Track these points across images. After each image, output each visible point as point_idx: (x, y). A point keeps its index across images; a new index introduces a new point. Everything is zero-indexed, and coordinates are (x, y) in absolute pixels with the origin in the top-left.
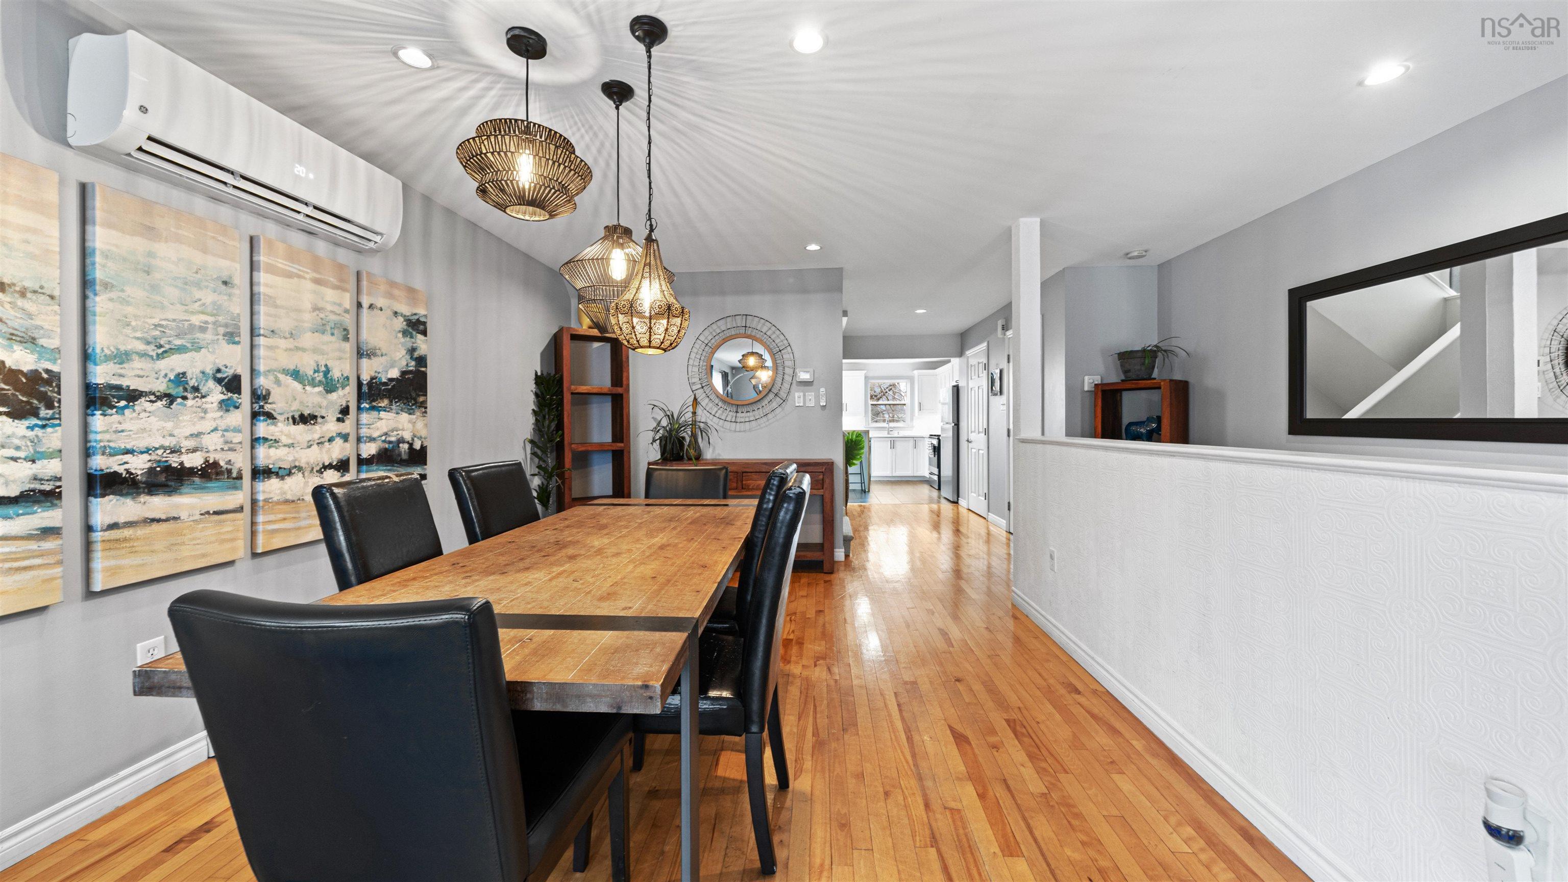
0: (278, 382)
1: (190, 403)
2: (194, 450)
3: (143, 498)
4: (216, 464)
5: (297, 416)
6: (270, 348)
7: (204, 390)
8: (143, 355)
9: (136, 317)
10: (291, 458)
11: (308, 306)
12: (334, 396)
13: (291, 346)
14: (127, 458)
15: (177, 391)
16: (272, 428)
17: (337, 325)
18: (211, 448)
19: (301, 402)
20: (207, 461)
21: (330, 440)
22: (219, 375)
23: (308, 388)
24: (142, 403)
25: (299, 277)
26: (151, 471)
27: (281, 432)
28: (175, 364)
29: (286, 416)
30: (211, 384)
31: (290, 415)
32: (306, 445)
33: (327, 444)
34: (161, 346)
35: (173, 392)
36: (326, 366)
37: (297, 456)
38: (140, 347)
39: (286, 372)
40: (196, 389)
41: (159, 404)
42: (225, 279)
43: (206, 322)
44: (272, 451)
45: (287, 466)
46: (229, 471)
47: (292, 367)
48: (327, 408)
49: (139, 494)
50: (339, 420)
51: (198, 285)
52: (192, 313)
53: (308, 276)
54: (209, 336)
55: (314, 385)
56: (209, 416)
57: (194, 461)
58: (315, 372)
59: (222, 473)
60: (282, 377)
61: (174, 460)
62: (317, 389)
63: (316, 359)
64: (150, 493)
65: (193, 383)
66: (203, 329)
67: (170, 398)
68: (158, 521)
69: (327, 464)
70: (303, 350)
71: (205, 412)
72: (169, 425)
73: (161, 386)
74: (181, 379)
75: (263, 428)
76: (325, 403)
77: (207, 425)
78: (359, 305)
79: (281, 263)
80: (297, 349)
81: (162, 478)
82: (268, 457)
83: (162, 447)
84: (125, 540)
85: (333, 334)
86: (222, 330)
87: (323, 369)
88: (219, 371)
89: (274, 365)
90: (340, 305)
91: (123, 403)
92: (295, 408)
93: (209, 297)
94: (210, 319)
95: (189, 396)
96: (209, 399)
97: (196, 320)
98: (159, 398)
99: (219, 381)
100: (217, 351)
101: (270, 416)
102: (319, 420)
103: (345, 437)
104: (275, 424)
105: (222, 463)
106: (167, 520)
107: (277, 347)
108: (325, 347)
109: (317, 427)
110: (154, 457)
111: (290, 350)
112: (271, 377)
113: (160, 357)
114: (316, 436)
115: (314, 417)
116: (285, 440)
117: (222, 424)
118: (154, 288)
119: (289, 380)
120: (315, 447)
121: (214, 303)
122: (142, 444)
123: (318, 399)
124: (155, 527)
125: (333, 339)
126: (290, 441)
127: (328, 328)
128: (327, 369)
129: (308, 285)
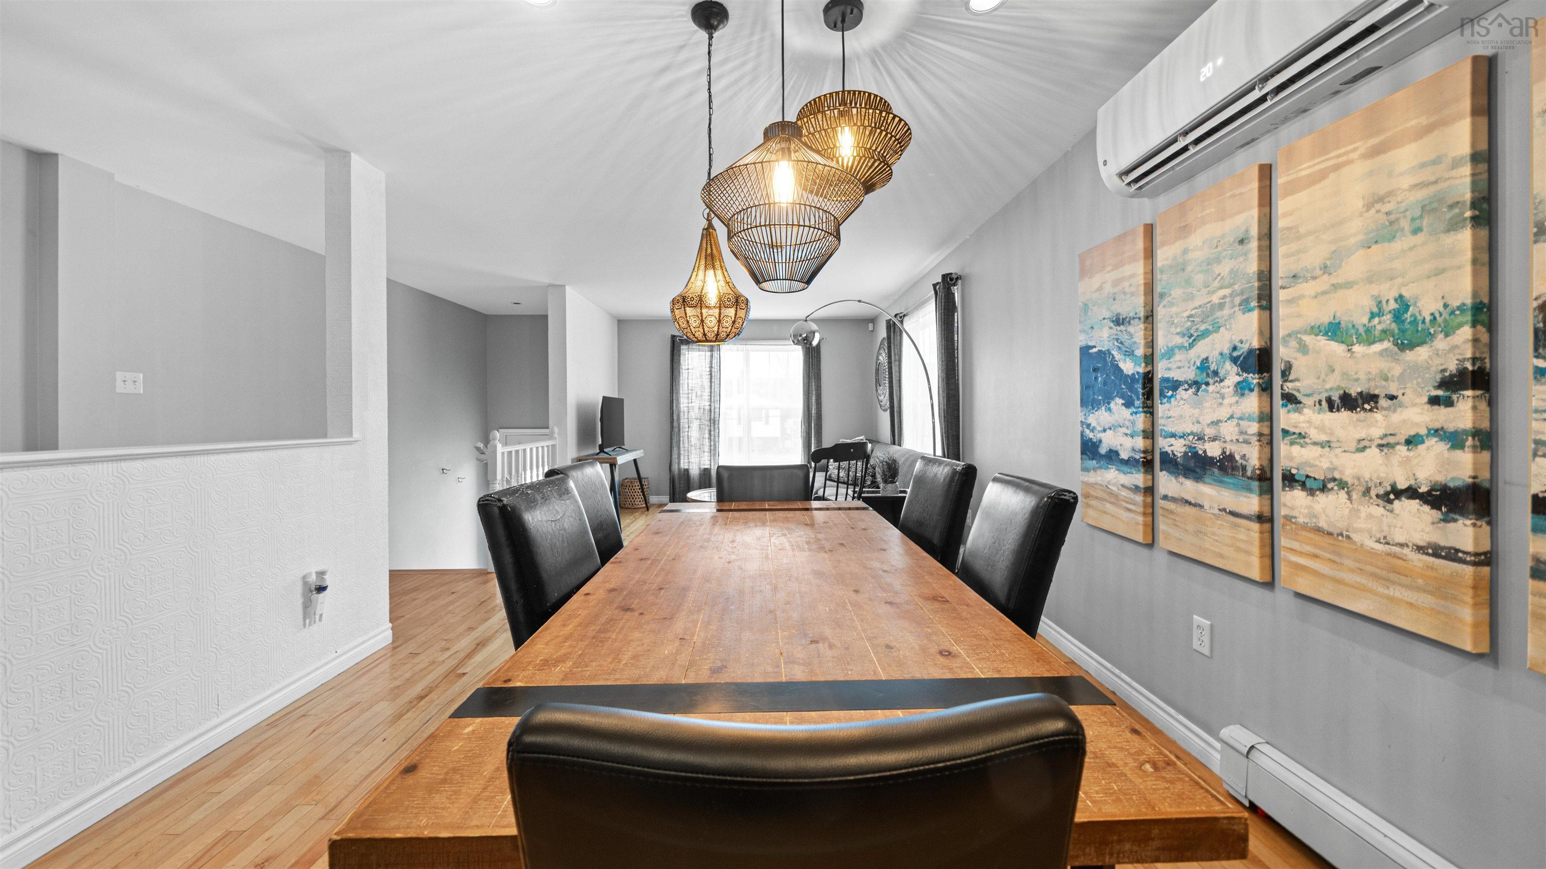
0: (1303, 348)
1: (1211, 388)
2: (1214, 439)
3: (1182, 479)
4: (1231, 457)
5: (1336, 397)
6: (1290, 302)
7: (1222, 373)
8: (1181, 347)
9: (1177, 314)
10: (1325, 464)
11: (1359, 204)
12: (1422, 353)
13: (1326, 287)
14: (1172, 440)
15: (1201, 378)
16: (1295, 416)
17: (1426, 209)
18: (1228, 438)
19: (1345, 375)
20: (1224, 453)
21: (1411, 442)
22: (1235, 354)
23: (1357, 348)
24: (1181, 392)
25: (1337, 168)
26: (1186, 453)
27: (1309, 422)
28: (1203, 349)
29: (1316, 398)
30: (1228, 365)
31: (1323, 397)
32: (1353, 446)
33: (1402, 449)
34: (1192, 335)
35: (1199, 379)
36: (1400, 298)
37: (1336, 462)
38: (1179, 340)
39: (1315, 330)
40: (1216, 373)
41: (1191, 391)
42: (1241, 237)
43: (1224, 297)
44: (1296, 449)
45: (1320, 476)
46: (1244, 468)
47: (1326, 319)
48: (1401, 378)
49: (1179, 474)
50: (1434, 401)
51: (1218, 260)
52: (1214, 292)
53: (1353, 156)
54: (1226, 312)
55: (1368, 337)
56: (1226, 401)
57: (1213, 450)
58: (1373, 316)
59: (1234, 468)
60: (1308, 339)
61: (1200, 447)
62: (1377, 347)
63: (1375, 293)
64: (1186, 476)
65: (1213, 367)
66: (1221, 306)
67: (1196, 385)
68: (1190, 503)
69: (1402, 485)
70: (1348, 285)
71: (1223, 398)
72: (1197, 412)
73: (1189, 374)
74: (1204, 365)
75: (1285, 418)
76: (1397, 370)
77: (1224, 413)
79: (1305, 169)
80: (1336, 287)
81: (1192, 464)
82: (1291, 459)
83: (1192, 433)
84: (1172, 512)
85: (1416, 231)
86: (1237, 300)
87: (1393, 305)
88: (1235, 348)
89: (1298, 324)
90: (1436, 161)
91: (1170, 393)
92: (1333, 385)
93: (1224, 269)
94: (1226, 292)
95: (1211, 381)
96: (1227, 383)
97: (1215, 299)
98: (1190, 386)
99: (1234, 360)
100: (1233, 326)
101: (1290, 399)
102: (1383, 402)
103: (1455, 440)
104: (1299, 411)
105: (1237, 457)
106: (1195, 505)
107: (1302, 297)
108: (1397, 265)
109: (1378, 416)
110: (1187, 443)
111: (1324, 293)
112: (1293, 343)
113: (1191, 346)
114: (1376, 432)
115: (1372, 398)
116: (1315, 435)
117: (1238, 411)
118: (1188, 282)
119: (1322, 342)
120: (1373, 451)
121: (1231, 271)
122: (1178, 429)
123: (1382, 365)
124: (1188, 509)
125: (1420, 238)
126: (1323, 438)
127: (1405, 224)
128: (1403, 304)
129: (1359, 168)
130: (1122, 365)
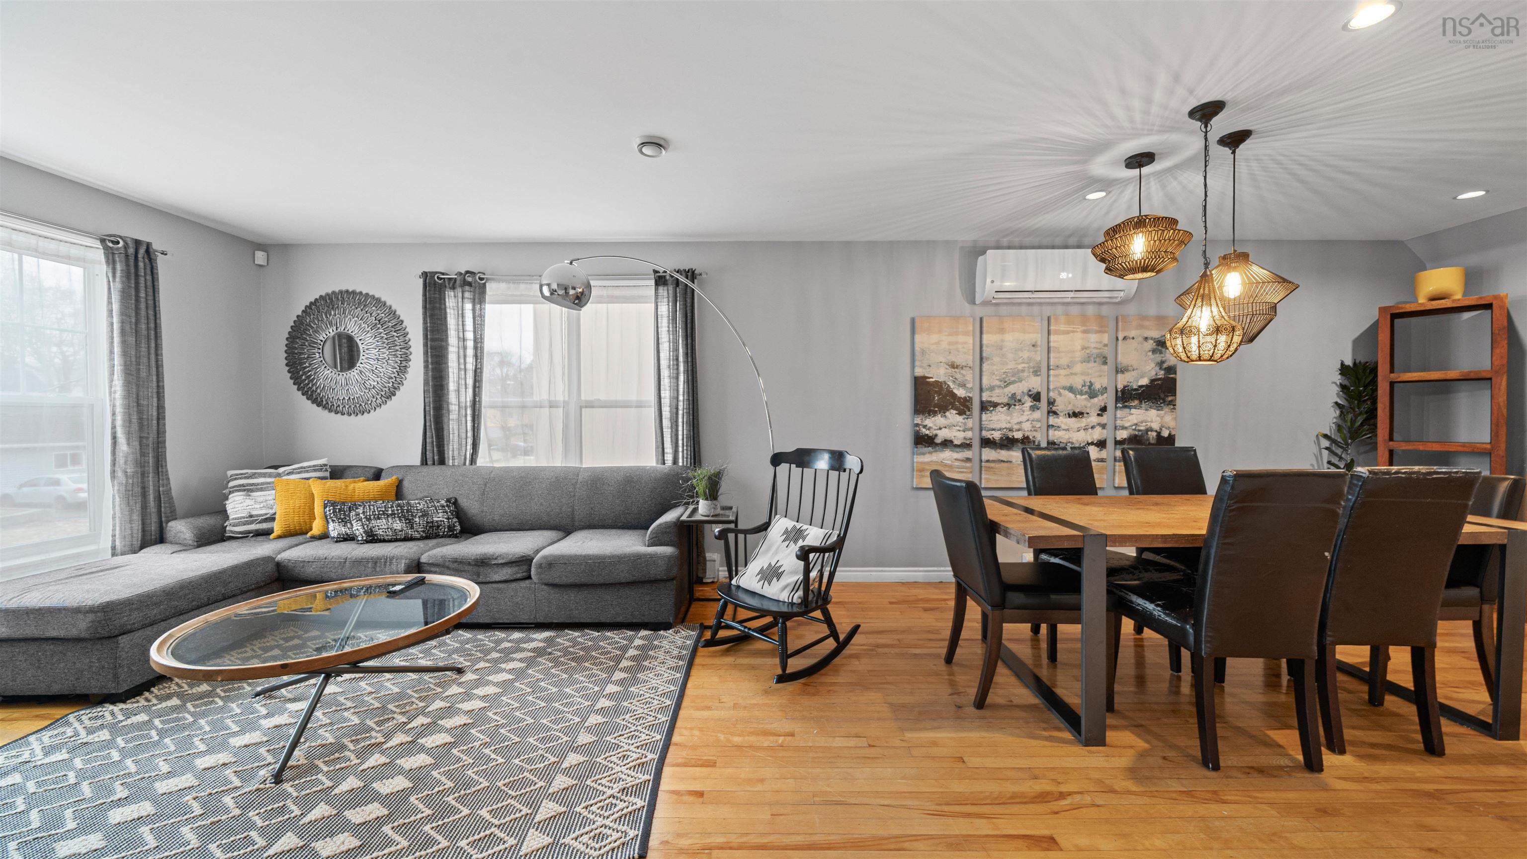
0: (1060, 394)
1: (1017, 407)
2: (1019, 430)
3: (999, 451)
4: (1028, 438)
5: (1071, 413)
6: (1055, 376)
7: (1023, 401)
8: (999, 387)
9: (997, 370)
10: (1067, 437)
11: (1079, 348)
12: (1096, 400)
13: (1068, 373)
14: (993, 432)
15: (1012, 402)
16: (1056, 420)
17: (1098, 356)
18: (1026, 430)
19: (1074, 405)
20: (1024, 436)
21: (1093, 427)
22: (1030, 393)
23: (1078, 396)
24: (999, 408)
25: (1073, 332)
26: (1001, 438)
27: (1062, 422)
28: (1012, 389)
29: (1064, 413)
30: (1026, 398)
31: (1067, 413)
32: (1076, 430)
33: (1090, 430)
34: (1005, 382)
35: (1010, 403)
36: (1090, 382)
37: (1071, 436)
38: (998, 383)
39: (1065, 388)
40: (1020, 401)
41: (1005, 408)
42: (1033, 343)
43: (1024, 367)
44: (1056, 432)
45: (1065, 441)
46: (1034, 442)
47: (1068, 385)
48: (1090, 407)
49: (997, 448)
50: (1098, 415)
51: (1021, 350)
52: (1019, 364)
53: (1078, 330)
54: (1026, 374)
55: (1081, 393)
56: (1026, 413)
57: (1018, 435)
58: (1083, 386)
59: (1029, 442)
60: (1062, 391)
61: (1010, 435)
62: (1084, 397)
63: (1083, 378)
64: (1001, 449)
65: (1018, 398)
66: (1023, 371)
67: (1008, 405)
68: (1004, 461)
69: (1090, 442)
70: (1075, 374)
71: (1024, 411)
72: (1009, 418)
73: (1005, 400)
74: (1013, 396)
75: (1052, 420)
76: (1089, 405)
77: (1024, 418)
78: (1117, 339)
79: (1062, 327)
80: (1072, 374)
81: (1005, 442)
82: (1054, 435)
83: (1005, 428)
84: (992, 468)
85: (1095, 362)
86: (1031, 370)
87: (1088, 384)
88: (1030, 391)
89: (1058, 385)
90: (1100, 342)
91: (992, 408)
92: (1070, 408)
93: (1025, 355)
94: (1026, 365)
95: (1017, 404)
96: (1025, 405)
97: (1020, 367)
98: (1005, 406)
99: (1030, 396)
100: (1030, 381)
101: (1055, 413)
102: (1085, 415)
103: (1103, 426)
104: (1058, 418)
105: (1031, 437)
106: (1007, 462)
107: (1060, 375)
108: (1090, 371)
109: (1084, 420)
110: (1003, 432)
111: (1068, 375)
112: (1057, 392)
113: (1006, 387)
114: (1083, 425)
115: (1082, 413)
116: (1063, 427)
117: (1031, 418)
118: (1004, 356)
119: (1067, 392)
120: (1082, 431)
121: (1028, 357)
122: (998, 426)
123: (1084, 403)
124: (1003, 464)
125: (1096, 364)
126: (1067, 428)
127: (1092, 359)
128: (1091, 384)
129: (1079, 335)
130: (955, 391)
